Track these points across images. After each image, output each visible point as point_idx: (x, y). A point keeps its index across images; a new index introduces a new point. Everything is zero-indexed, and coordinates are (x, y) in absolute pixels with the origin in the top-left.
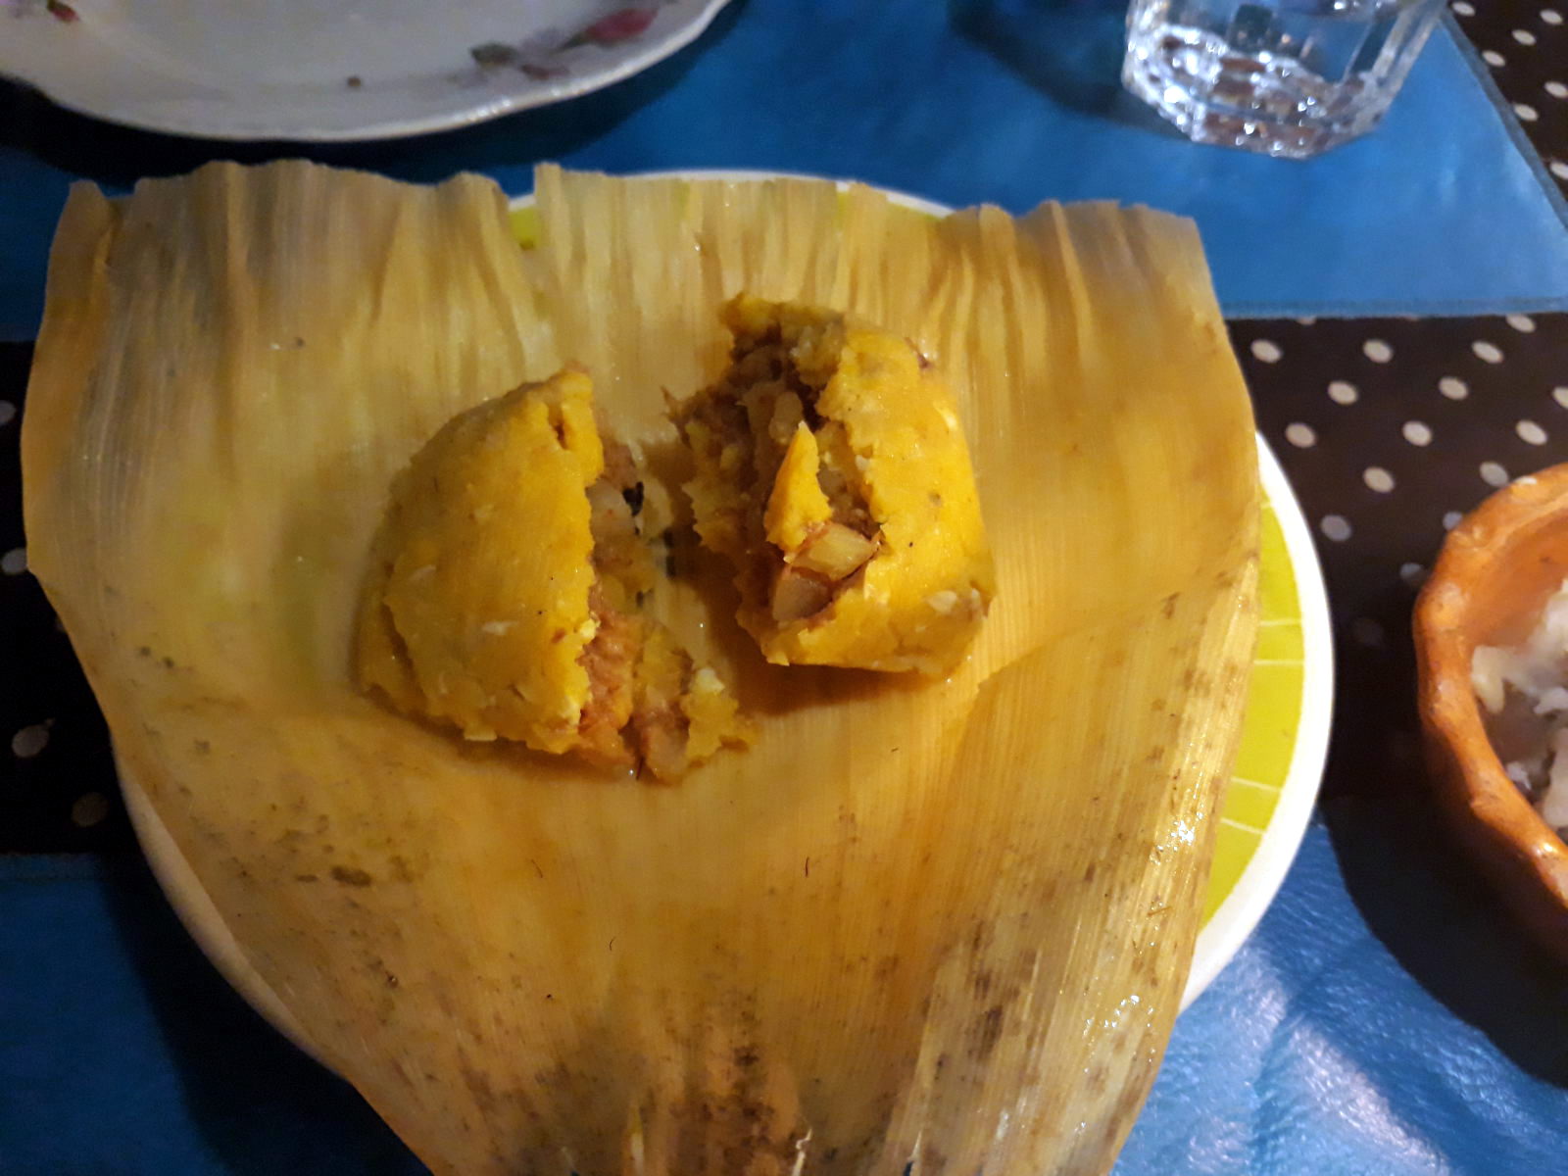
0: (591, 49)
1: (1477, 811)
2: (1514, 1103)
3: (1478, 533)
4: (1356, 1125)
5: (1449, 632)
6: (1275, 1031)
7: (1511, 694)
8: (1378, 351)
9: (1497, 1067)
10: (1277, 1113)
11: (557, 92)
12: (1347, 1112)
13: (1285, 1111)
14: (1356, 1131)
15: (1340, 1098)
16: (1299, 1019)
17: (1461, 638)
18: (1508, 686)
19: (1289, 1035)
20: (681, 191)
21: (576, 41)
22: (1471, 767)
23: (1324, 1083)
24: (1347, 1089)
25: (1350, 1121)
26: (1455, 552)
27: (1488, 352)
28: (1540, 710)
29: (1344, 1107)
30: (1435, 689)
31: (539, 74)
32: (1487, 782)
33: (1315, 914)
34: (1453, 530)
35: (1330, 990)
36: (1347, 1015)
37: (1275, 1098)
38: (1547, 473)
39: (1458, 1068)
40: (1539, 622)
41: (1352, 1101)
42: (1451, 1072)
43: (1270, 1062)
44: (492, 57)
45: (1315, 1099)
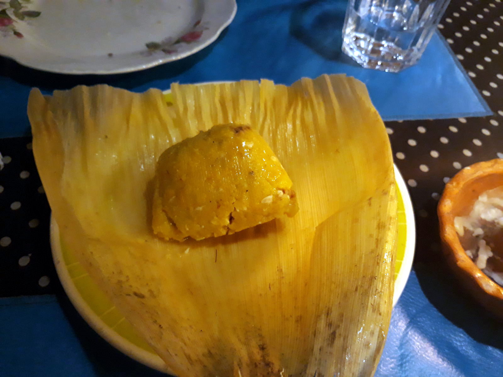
0: (183, 44)
1: (459, 265)
2: (473, 350)
3: (454, 184)
4: (428, 358)
5: (448, 213)
6: (404, 332)
7: (466, 231)
8: (422, 130)
9: (467, 340)
10: (405, 356)
11: (174, 58)
12: (426, 355)
13: (408, 355)
14: (428, 360)
15: (423, 351)
16: (410, 328)
17: (451, 215)
18: (465, 228)
19: (407, 333)
20: (214, 87)
21: (178, 42)
22: (456, 252)
23: (418, 347)
24: (425, 348)
25: (427, 357)
26: (449, 190)
27: (454, 129)
28: (474, 235)
29: (424, 353)
30: (445, 230)
31: (168, 52)
32: (461, 257)
33: (413, 297)
34: (447, 183)
35: (418, 319)
36: (423, 326)
37: (404, 352)
38: (473, 166)
39: (456, 340)
40: (472, 209)
41: (427, 351)
42: (454, 342)
43: (402, 341)
44: (153, 47)
45: (416, 351)
